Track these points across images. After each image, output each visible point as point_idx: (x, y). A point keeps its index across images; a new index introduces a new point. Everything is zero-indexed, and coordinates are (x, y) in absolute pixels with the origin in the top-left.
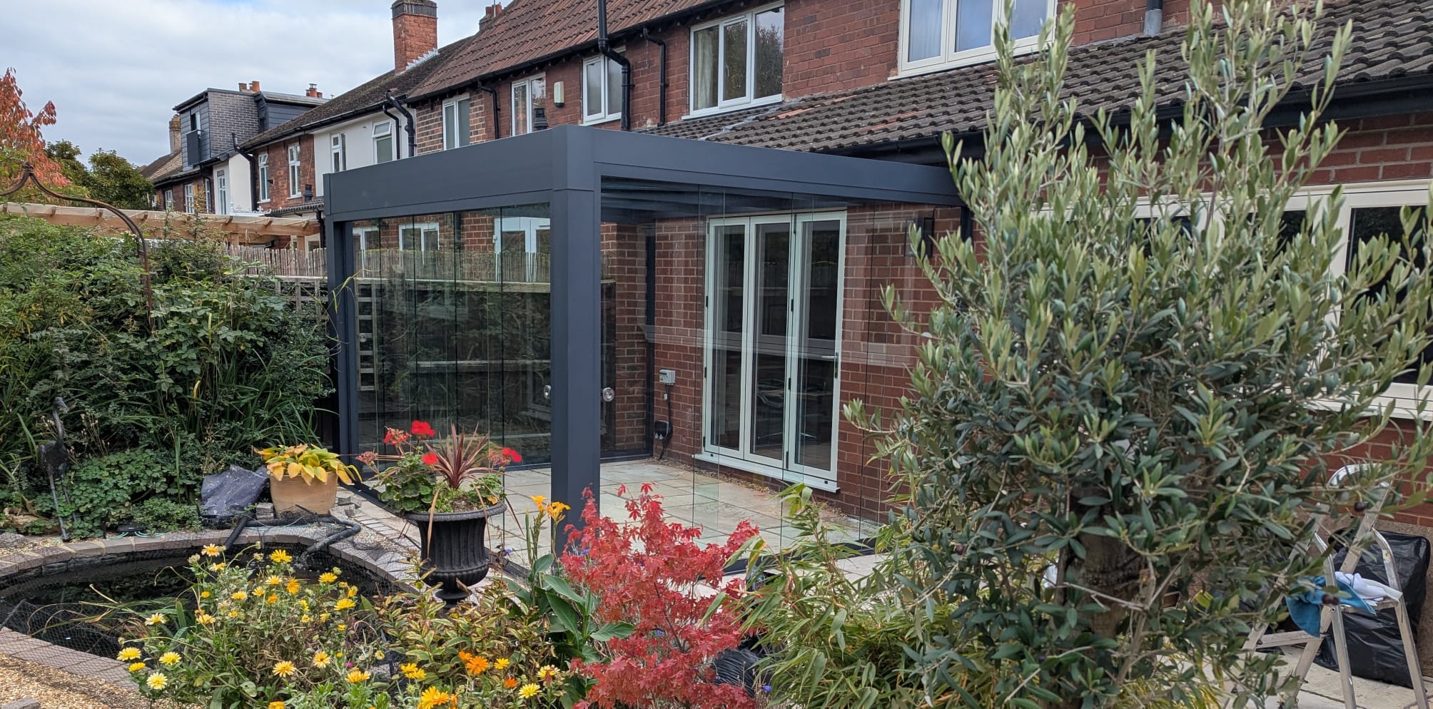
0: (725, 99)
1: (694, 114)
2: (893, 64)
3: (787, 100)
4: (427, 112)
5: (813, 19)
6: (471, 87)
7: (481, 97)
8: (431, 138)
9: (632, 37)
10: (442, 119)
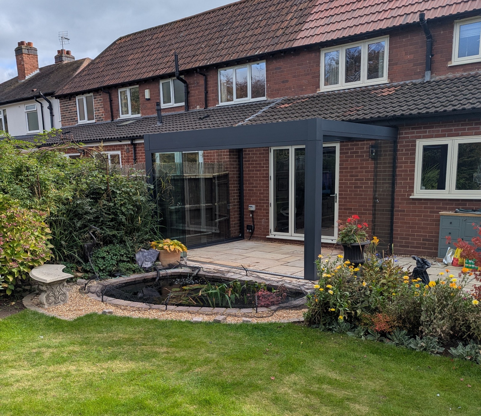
0: (237, 98)
1: (221, 104)
2: (318, 87)
3: (269, 99)
4: (67, 101)
5: (280, 68)
6: (96, 91)
7: (100, 95)
8: (70, 112)
9: (189, 72)
10: (76, 104)
